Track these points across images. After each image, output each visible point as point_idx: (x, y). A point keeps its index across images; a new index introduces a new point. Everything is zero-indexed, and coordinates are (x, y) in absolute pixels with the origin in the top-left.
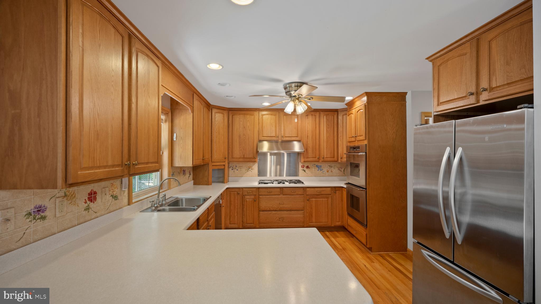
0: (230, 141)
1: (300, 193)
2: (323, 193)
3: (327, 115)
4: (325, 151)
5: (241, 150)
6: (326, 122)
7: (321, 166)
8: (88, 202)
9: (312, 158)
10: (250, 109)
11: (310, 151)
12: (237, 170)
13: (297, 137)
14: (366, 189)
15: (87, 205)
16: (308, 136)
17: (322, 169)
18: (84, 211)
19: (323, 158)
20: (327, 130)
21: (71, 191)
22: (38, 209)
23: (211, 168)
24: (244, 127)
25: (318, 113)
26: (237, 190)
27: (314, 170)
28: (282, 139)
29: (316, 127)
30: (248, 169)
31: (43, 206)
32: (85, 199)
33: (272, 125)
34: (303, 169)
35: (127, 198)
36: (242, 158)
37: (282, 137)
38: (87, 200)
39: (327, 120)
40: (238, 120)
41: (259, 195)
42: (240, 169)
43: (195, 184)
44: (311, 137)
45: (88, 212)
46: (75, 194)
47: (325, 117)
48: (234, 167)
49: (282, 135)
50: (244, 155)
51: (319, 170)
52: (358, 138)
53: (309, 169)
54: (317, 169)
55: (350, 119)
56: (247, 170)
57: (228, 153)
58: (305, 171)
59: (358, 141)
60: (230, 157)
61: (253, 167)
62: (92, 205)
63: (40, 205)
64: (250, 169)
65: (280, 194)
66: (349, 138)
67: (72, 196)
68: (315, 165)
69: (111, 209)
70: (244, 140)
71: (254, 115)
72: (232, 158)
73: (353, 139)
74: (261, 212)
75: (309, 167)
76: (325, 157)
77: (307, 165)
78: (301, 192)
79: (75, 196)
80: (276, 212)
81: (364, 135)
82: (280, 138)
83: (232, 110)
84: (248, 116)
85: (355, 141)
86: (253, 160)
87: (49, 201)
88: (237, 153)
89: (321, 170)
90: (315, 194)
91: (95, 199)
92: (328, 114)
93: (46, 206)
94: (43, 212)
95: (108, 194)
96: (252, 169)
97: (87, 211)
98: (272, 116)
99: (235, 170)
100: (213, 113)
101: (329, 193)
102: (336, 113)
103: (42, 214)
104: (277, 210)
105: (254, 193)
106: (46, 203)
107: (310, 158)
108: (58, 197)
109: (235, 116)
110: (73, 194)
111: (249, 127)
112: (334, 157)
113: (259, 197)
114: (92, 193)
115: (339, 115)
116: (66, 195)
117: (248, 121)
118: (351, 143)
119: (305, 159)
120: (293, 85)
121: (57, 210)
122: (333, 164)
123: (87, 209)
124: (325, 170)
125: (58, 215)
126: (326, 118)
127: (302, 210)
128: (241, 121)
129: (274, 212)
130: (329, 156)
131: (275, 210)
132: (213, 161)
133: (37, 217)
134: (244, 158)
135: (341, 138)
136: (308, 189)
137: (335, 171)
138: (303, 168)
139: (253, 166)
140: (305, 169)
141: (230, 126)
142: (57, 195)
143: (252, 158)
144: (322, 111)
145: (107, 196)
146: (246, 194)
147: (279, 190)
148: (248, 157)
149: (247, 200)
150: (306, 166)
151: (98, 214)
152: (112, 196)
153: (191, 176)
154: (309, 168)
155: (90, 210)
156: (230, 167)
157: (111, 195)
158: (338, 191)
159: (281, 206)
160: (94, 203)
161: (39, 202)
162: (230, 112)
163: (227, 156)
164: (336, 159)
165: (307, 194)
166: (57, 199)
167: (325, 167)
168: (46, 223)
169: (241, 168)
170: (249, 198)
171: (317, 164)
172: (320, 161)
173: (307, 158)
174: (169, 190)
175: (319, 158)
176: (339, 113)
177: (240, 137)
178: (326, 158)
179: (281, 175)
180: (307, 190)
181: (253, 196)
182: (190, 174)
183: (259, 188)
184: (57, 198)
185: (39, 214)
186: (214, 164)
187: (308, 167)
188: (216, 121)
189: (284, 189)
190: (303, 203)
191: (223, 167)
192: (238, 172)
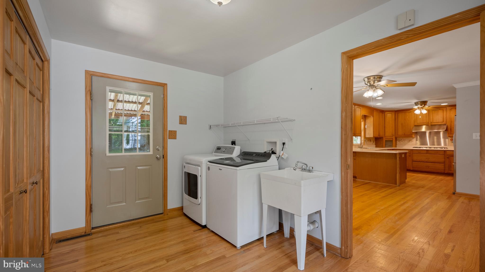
0: (396, 127)
1: (441, 153)
5: (403, 131)
10: (409, 110)
13: (443, 122)
16: (452, 121)
23: (384, 140)
24: (405, 119)
28: (431, 124)
33: (424, 117)
34: (452, 141)
36: (403, 135)
37: (432, 123)
40: (401, 115)
41: (413, 153)
43: (376, 146)
48: (400, 140)
49: (431, 121)
50: (405, 134)
56: (409, 141)
57: (395, 132)
61: (413, 140)
64: (411, 141)
65: (426, 153)
70: (405, 126)
72: (397, 135)
74: (414, 162)
82: (430, 123)
83: (398, 111)
84: (407, 113)
88: (400, 132)
99: (401, 142)
100: (386, 114)
109: (399, 114)
111: (408, 119)
117: (407, 116)
119: (449, 135)
120: (419, 103)
127: (443, 163)
128: (403, 116)
131: (423, 162)
132: (386, 136)
136: (447, 152)
141: (396, 120)
143: (410, 135)
147: (425, 151)
148: (407, 134)
153: (374, 143)
156: (397, 140)
159: (427, 160)
162: (396, 112)
163: (394, 134)
165: (447, 154)
169: (404, 141)
173: (452, 134)
177: (402, 124)
179: (434, 145)
181: (409, 153)
182: (374, 142)
183: (412, 150)
186: (386, 138)
188: (388, 118)
189: (430, 151)
190: (444, 159)
191: (392, 140)
192: (402, 142)
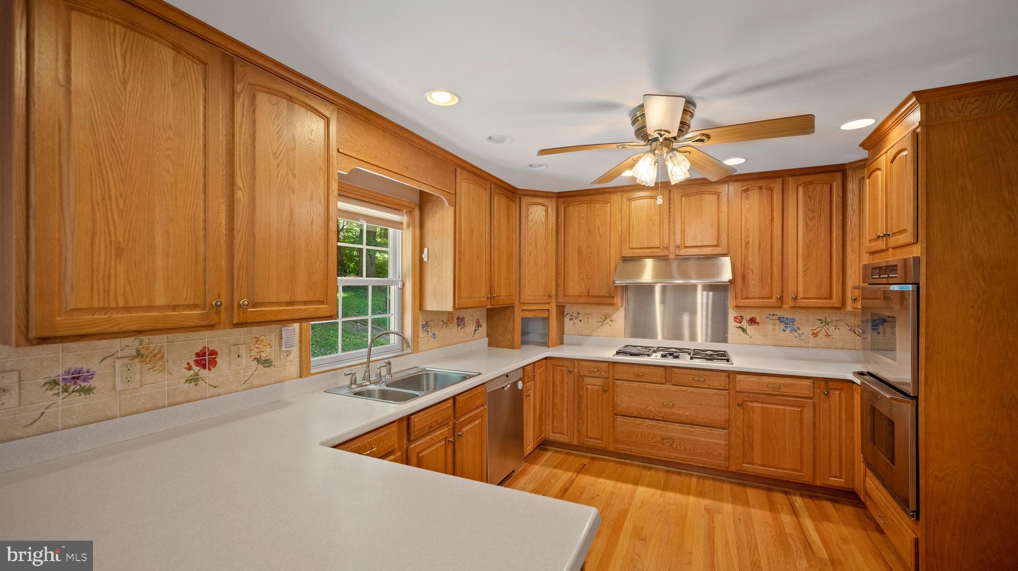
0: (561, 261)
1: (717, 384)
2: (784, 390)
3: (806, 185)
4: (801, 280)
5: (582, 279)
6: (805, 203)
7: (793, 320)
8: (196, 369)
9: (759, 298)
10: (602, 191)
11: (754, 280)
12: (581, 321)
13: (717, 246)
14: (916, 398)
15: (191, 373)
16: (747, 243)
17: (796, 327)
18: (186, 382)
19: (795, 299)
20: (806, 225)
21: (152, 349)
22: (72, 374)
23: (518, 316)
24: (589, 231)
25: (779, 181)
26: (567, 363)
27: (771, 329)
28: (678, 253)
29: (772, 219)
30: (604, 320)
31: (85, 370)
32: (188, 364)
33: (653, 222)
34: (739, 325)
35: (298, 364)
36: (585, 296)
37: (679, 247)
38: (192, 364)
39: (808, 197)
40: (577, 215)
41: (616, 377)
42: (585, 320)
43: (490, 344)
44: (757, 243)
45: (196, 385)
46: (162, 353)
47: (800, 189)
48: (574, 315)
49: (678, 243)
50: (588, 291)
51: (788, 331)
52: (894, 241)
53: (756, 326)
54: (782, 326)
55: (874, 187)
56: (601, 322)
57: (557, 285)
58: (744, 330)
59: (894, 248)
60: (561, 293)
61: (615, 316)
62: (204, 373)
63: (79, 368)
64: (608, 321)
65: (664, 382)
66: (870, 241)
67: (155, 355)
68: (776, 317)
69: (255, 381)
70: (590, 257)
71: (610, 202)
72: (565, 296)
73: (881, 244)
74: (619, 418)
75: (758, 320)
76: (801, 295)
77: (751, 317)
78: (721, 381)
79: (163, 357)
80: (654, 422)
81: (910, 228)
82: (672, 249)
83: (566, 197)
84: (598, 205)
85: (887, 250)
86: (609, 301)
87: (100, 363)
88: (574, 286)
89: (793, 330)
90: (763, 392)
91: (213, 363)
92: (811, 183)
93: (92, 370)
94: (85, 380)
95: (244, 355)
96: (611, 321)
97: (193, 383)
98: (653, 200)
99: (577, 321)
100: (523, 206)
101: (806, 392)
102: (839, 175)
103: (83, 384)
104: (656, 418)
105: (603, 373)
106: (93, 365)
107: (753, 298)
108: (121, 358)
109: (570, 207)
110: (159, 352)
111: (599, 229)
112: (831, 297)
113: (614, 383)
114: (205, 353)
115: (849, 179)
116: (139, 354)
117: (598, 215)
118: (877, 255)
119: (738, 300)
121: (118, 380)
122: (832, 316)
123: (195, 379)
124: (807, 330)
125: (119, 386)
126: (804, 193)
127: (723, 429)
128: (583, 218)
129: (648, 422)
130: (813, 293)
131: (652, 417)
132: (524, 302)
133: (72, 388)
134: (588, 296)
135: (856, 244)
136: (739, 377)
137: (842, 334)
138: (740, 322)
139: (613, 314)
140: (744, 324)
141: (561, 228)
142: (120, 354)
143: (606, 296)
144: (792, 176)
145: (244, 360)
146: (586, 373)
147: (661, 370)
148: (596, 294)
149: (589, 387)
150: (748, 316)
151: (220, 390)
152: (258, 360)
153: (483, 329)
154: (758, 323)
155: (201, 382)
156: (565, 314)
157: (253, 358)
158: (837, 392)
159: (667, 410)
160: (210, 369)
161: (75, 364)
162: (561, 200)
163: (554, 293)
164: (835, 301)
165: (738, 389)
166: (116, 360)
167: (807, 324)
168: (93, 399)
169: (588, 318)
170: (593, 383)
171: (779, 313)
172: (785, 306)
173: (746, 298)
174: (414, 353)
175: (781, 299)
176: (850, 173)
177: (579, 251)
178: (804, 298)
180: (737, 379)
181: (601, 380)
182: (479, 325)
183: (614, 364)
184: (118, 358)
185: (75, 383)
186: (525, 307)
187: (752, 321)
188: (529, 222)
189: (676, 371)
190: (727, 411)
191: (545, 315)
192: (581, 324)
